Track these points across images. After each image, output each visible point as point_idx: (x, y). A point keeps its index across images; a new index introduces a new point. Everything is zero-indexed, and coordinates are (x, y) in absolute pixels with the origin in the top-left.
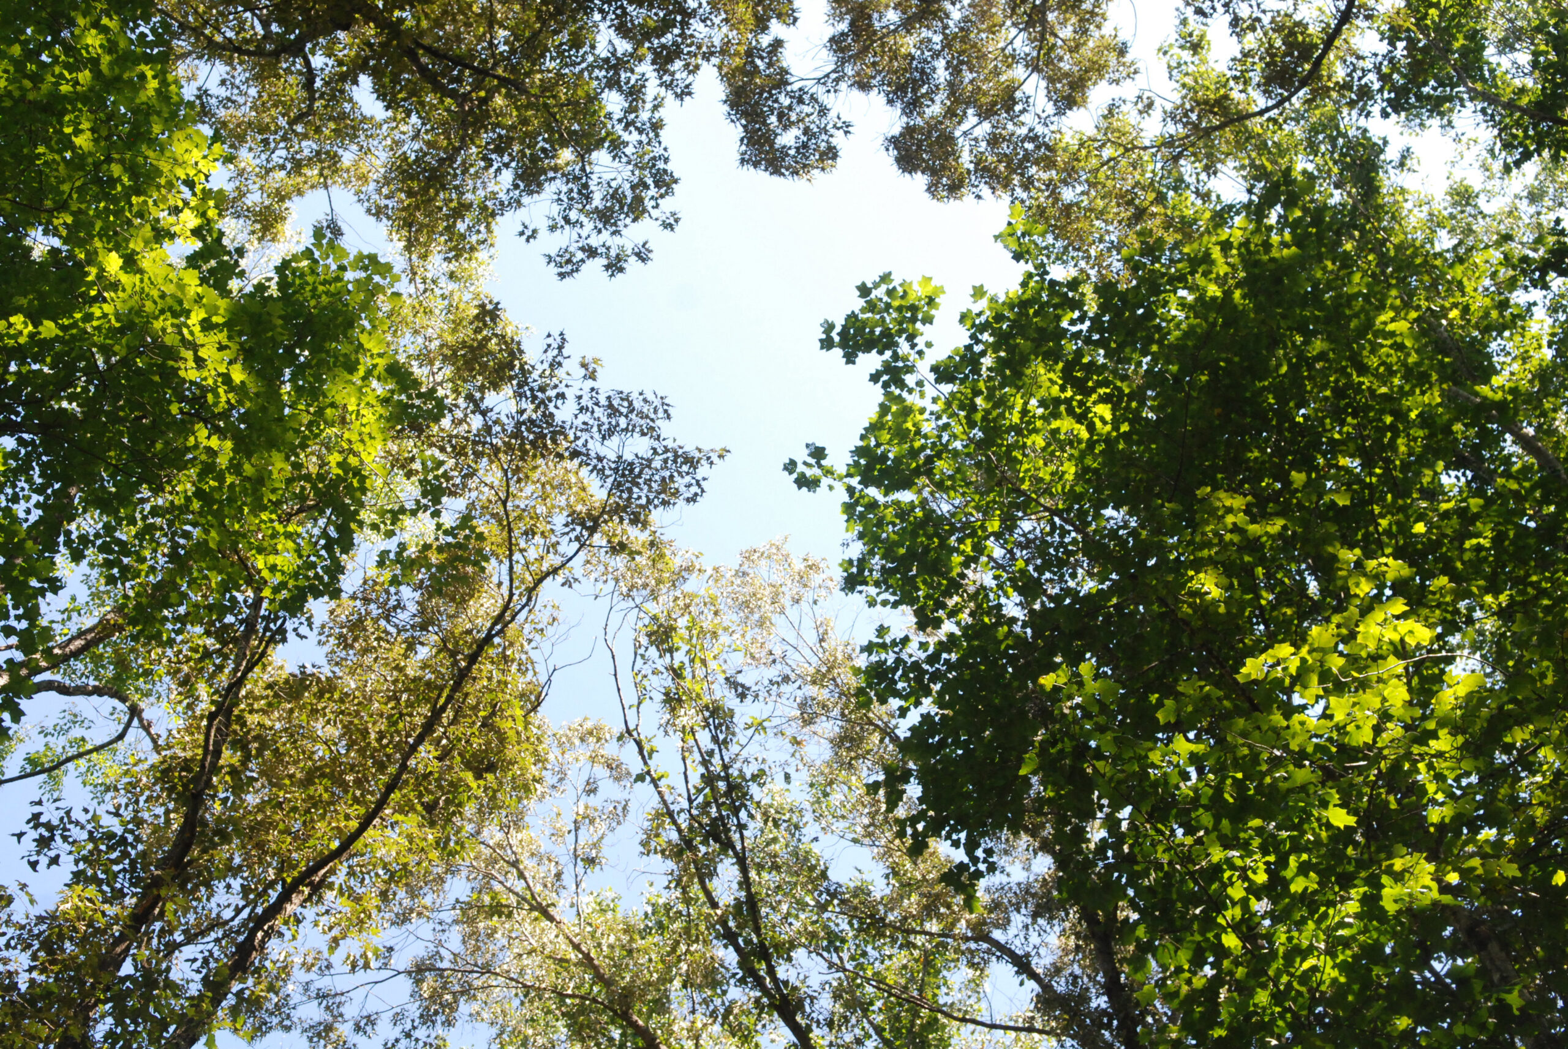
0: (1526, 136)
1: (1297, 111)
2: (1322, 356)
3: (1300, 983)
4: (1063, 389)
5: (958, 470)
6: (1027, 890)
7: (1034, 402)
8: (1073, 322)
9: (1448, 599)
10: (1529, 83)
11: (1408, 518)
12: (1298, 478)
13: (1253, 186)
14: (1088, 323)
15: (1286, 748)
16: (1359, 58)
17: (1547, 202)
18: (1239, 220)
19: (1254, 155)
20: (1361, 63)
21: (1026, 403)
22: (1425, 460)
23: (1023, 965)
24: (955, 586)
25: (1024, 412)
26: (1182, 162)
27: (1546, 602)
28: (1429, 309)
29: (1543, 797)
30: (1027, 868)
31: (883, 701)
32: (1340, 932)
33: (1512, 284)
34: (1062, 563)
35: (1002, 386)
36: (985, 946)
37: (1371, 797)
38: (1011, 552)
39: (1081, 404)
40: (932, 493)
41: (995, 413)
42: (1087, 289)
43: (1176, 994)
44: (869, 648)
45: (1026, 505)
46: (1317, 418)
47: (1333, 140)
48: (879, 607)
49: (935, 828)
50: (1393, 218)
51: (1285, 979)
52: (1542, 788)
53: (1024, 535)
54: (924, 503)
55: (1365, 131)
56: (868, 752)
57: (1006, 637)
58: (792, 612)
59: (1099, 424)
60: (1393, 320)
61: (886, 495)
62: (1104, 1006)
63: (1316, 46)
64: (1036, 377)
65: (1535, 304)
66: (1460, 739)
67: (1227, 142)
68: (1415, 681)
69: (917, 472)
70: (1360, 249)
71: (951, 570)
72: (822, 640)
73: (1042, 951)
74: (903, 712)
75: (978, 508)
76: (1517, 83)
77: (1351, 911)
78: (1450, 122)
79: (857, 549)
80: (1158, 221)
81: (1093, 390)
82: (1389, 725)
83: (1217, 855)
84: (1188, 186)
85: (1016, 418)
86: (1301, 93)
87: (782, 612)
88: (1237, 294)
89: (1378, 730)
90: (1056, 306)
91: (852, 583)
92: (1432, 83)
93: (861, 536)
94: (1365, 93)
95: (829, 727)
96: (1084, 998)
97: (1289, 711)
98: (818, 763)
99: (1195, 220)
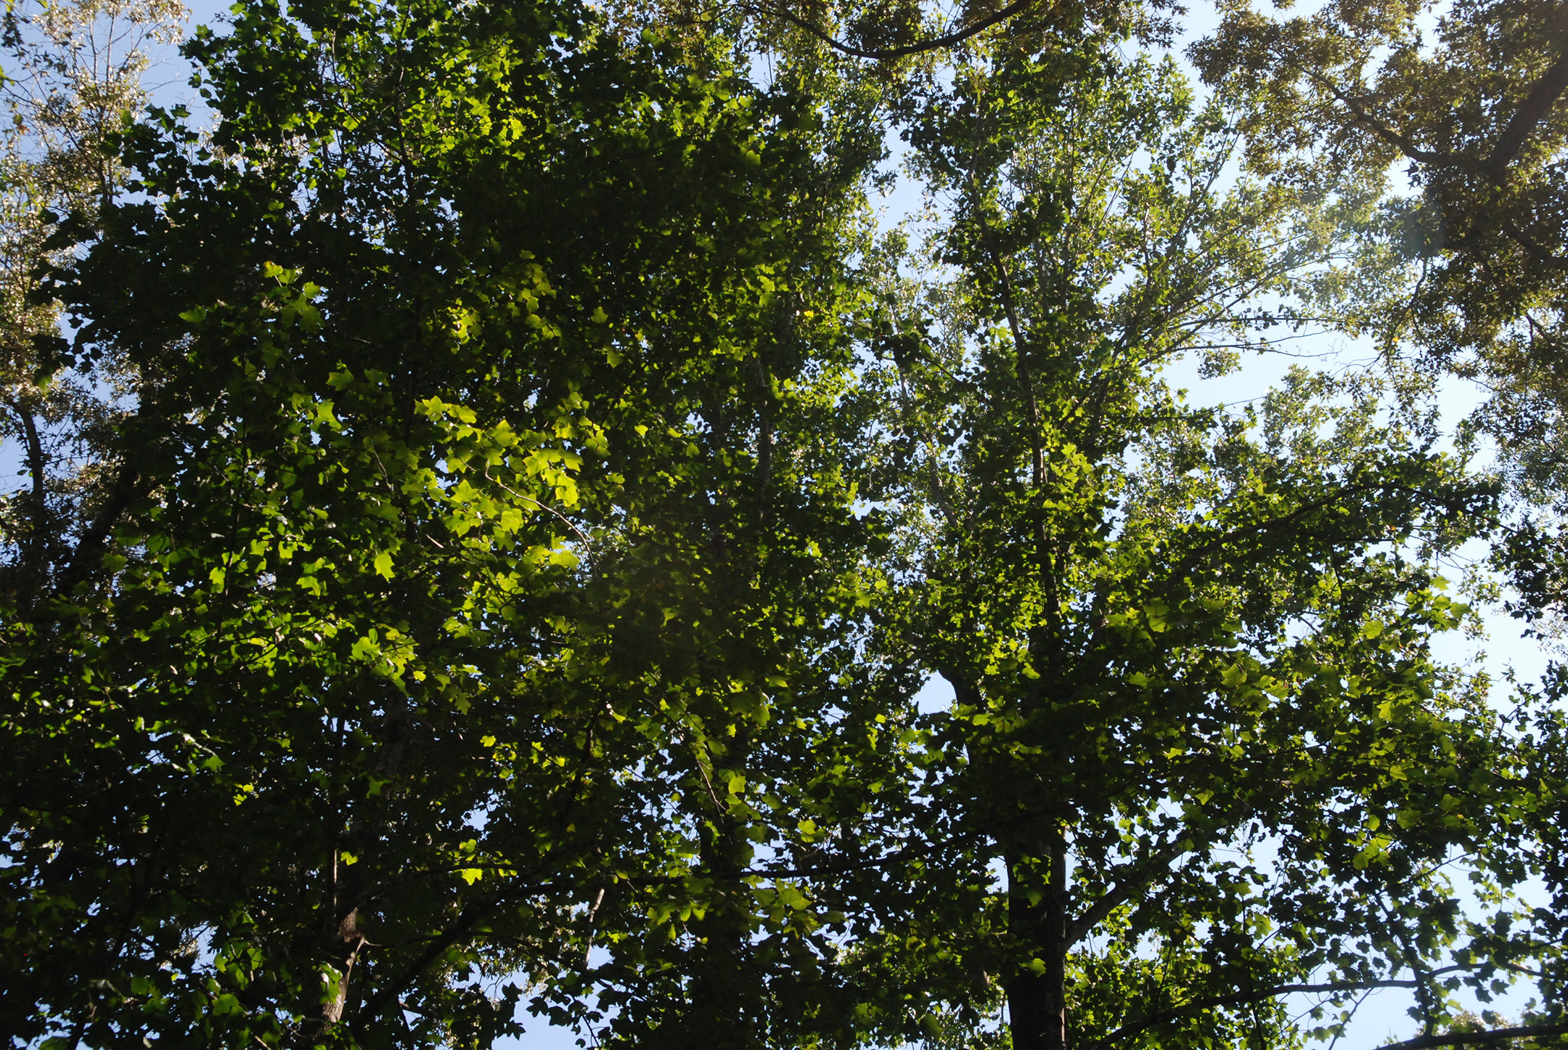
0: (968, 247)
1: (856, 70)
2: (700, 251)
3: (238, 650)
4: (504, 80)
5: (365, 56)
6: (99, 411)
7: (472, 68)
8: (560, 42)
9: (610, 495)
10: (1006, 216)
11: (642, 416)
12: (600, 315)
13: (777, 88)
14: (570, 54)
15: (398, 485)
16: (929, 79)
17: (937, 308)
18: (744, 100)
19: (800, 67)
20: (927, 85)
21: (468, 63)
22: (692, 390)
23: (36, 460)
24: (275, 137)
25: (459, 68)
26: (750, 18)
27: (668, 558)
28: (798, 294)
29: (534, 678)
30: (115, 397)
31: (127, 163)
32: (303, 640)
33: (862, 333)
34: (374, 203)
35: (464, 32)
36: (20, 420)
37: (422, 573)
38: (344, 157)
39: (506, 105)
40: (328, 52)
41: (436, 44)
42: (596, 32)
43: (139, 581)
44: (156, 113)
45: (390, 137)
46: (654, 291)
47: (857, 117)
48: (197, 92)
49: (69, 295)
50: (839, 211)
51: (230, 637)
52: (540, 671)
53: (367, 156)
54: (314, 53)
55: (883, 133)
56: (74, 190)
57: (277, 212)
58: (121, 25)
59: (503, 133)
60: (769, 276)
61: (289, 15)
62: (71, 544)
63: (912, 39)
64: (493, 52)
65: (862, 362)
66: (521, 590)
67: (793, 38)
68: (532, 528)
69: (332, 24)
70: (799, 208)
71: (284, 122)
72: (123, 69)
73: (63, 465)
74: (135, 187)
75: (352, 99)
76: (1000, 208)
77: (326, 633)
78: (936, 189)
79: (225, 30)
80: (691, 40)
81: (525, 105)
82: (485, 537)
83: (270, 510)
84: (736, 40)
85: (448, 65)
86: (871, 61)
87: (112, 15)
88: (691, 148)
89: (473, 532)
90: (561, 17)
91: (192, 50)
92: (952, 148)
93: (238, 24)
94: (908, 107)
95: (60, 140)
96: (62, 526)
97: (427, 462)
98: (21, 158)
99: (717, 68)
